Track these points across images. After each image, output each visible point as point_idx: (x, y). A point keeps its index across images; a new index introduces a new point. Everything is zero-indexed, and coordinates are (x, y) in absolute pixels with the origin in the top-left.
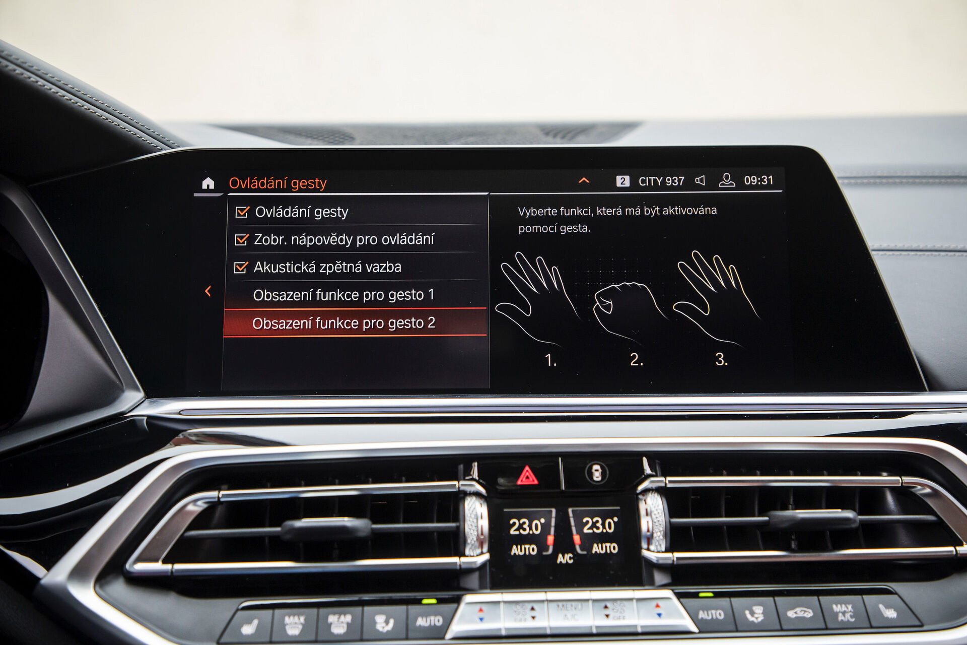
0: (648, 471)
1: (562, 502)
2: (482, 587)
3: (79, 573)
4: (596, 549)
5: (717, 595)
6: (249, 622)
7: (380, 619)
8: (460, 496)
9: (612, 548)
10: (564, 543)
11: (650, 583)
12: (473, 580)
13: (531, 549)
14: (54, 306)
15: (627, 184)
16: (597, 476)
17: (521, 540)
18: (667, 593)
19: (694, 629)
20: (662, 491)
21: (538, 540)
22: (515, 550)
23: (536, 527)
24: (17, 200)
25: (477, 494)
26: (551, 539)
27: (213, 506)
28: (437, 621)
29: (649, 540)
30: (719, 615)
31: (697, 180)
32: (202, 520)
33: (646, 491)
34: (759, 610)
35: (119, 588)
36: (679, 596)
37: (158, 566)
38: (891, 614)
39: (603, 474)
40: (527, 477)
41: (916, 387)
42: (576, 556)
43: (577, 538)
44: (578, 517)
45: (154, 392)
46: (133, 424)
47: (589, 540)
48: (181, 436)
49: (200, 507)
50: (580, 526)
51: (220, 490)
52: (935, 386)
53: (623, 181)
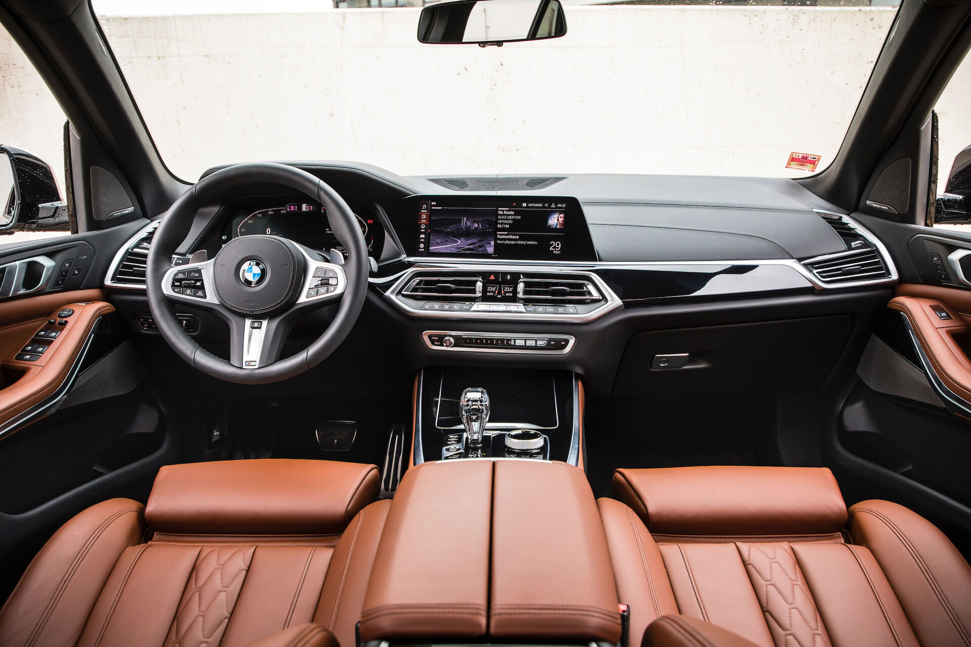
0: (522, 277)
1: (500, 284)
2: (479, 302)
3: (392, 292)
4: (507, 294)
5: (533, 305)
6: (427, 305)
7: (456, 306)
8: (477, 281)
9: (511, 294)
10: (500, 293)
11: (519, 302)
12: (478, 300)
13: (492, 294)
14: (386, 233)
15: (525, 206)
16: (509, 278)
17: (490, 292)
18: (522, 304)
19: (525, 311)
20: (524, 282)
21: (494, 292)
22: (488, 294)
23: (494, 289)
24: (379, 208)
25: (481, 281)
26: (497, 292)
27: (421, 281)
28: (468, 307)
29: (519, 293)
30: (532, 309)
31: (546, 205)
32: (419, 284)
33: (521, 282)
34: (541, 309)
35: (400, 297)
36: (524, 305)
37: (409, 293)
38: (571, 311)
39: (510, 277)
40: (492, 277)
41: (596, 260)
42: (502, 296)
43: (503, 292)
44: (504, 287)
45: (409, 255)
46: (404, 262)
47: (506, 292)
48: (416, 265)
49: (418, 281)
50: (504, 289)
51: (422, 277)
52: (600, 260)
53: (524, 205)
